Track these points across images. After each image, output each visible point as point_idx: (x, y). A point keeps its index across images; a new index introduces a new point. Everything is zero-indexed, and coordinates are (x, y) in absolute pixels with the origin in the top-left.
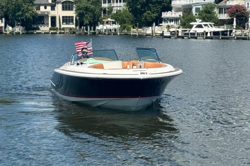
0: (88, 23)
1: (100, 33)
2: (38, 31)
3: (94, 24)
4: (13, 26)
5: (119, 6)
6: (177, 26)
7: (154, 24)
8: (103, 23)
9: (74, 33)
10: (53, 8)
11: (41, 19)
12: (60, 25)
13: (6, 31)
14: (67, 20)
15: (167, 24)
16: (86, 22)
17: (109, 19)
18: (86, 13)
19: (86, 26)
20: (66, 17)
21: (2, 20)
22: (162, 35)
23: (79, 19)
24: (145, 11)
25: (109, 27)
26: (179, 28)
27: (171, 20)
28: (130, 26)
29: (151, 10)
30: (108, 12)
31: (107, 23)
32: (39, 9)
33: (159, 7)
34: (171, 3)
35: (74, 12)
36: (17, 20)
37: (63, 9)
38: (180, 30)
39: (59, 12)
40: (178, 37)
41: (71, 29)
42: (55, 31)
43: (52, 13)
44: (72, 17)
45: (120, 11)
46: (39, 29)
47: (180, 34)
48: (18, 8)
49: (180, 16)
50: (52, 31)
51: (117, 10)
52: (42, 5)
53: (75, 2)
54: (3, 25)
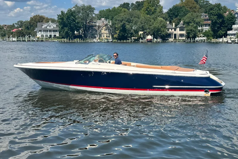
1: (197, 41)
2: (168, 41)
3: (194, 37)
4: (157, 39)
5: (206, 28)
6: (235, 38)
7: (223, 37)
8: (198, 37)
9: (185, 41)
10: (175, 30)
11: (169, 35)
12: (178, 38)
13: (154, 41)
14: (181, 35)
15: (230, 37)
16: (191, 36)
17: (202, 35)
18: (191, 32)
19: (190, 38)
20: (181, 34)
21: (152, 36)
22: (227, 42)
23: (188, 35)
24: (219, 31)
25: (201, 38)
26: (236, 39)
28: (211, 38)
29: (222, 30)
30: (201, 31)
31: (200, 36)
32: (169, 31)
33: (226, 28)
34: (232, 26)
35: (185, 31)
36: (158, 36)
37: (180, 31)
38: (236, 40)
39: (178, 32)
40: (235, 43)
41: (183, 40)
42: (176, 41)
43: (175, 32)
44: (184, 34)
45: (207, 31)
47: (236, 42)
48: (159, 30)
49: (236, 32)
50: (174, 41)
51: (205, 30)
52: (170, 28)
53: (186, 27)
54: (152, 38)
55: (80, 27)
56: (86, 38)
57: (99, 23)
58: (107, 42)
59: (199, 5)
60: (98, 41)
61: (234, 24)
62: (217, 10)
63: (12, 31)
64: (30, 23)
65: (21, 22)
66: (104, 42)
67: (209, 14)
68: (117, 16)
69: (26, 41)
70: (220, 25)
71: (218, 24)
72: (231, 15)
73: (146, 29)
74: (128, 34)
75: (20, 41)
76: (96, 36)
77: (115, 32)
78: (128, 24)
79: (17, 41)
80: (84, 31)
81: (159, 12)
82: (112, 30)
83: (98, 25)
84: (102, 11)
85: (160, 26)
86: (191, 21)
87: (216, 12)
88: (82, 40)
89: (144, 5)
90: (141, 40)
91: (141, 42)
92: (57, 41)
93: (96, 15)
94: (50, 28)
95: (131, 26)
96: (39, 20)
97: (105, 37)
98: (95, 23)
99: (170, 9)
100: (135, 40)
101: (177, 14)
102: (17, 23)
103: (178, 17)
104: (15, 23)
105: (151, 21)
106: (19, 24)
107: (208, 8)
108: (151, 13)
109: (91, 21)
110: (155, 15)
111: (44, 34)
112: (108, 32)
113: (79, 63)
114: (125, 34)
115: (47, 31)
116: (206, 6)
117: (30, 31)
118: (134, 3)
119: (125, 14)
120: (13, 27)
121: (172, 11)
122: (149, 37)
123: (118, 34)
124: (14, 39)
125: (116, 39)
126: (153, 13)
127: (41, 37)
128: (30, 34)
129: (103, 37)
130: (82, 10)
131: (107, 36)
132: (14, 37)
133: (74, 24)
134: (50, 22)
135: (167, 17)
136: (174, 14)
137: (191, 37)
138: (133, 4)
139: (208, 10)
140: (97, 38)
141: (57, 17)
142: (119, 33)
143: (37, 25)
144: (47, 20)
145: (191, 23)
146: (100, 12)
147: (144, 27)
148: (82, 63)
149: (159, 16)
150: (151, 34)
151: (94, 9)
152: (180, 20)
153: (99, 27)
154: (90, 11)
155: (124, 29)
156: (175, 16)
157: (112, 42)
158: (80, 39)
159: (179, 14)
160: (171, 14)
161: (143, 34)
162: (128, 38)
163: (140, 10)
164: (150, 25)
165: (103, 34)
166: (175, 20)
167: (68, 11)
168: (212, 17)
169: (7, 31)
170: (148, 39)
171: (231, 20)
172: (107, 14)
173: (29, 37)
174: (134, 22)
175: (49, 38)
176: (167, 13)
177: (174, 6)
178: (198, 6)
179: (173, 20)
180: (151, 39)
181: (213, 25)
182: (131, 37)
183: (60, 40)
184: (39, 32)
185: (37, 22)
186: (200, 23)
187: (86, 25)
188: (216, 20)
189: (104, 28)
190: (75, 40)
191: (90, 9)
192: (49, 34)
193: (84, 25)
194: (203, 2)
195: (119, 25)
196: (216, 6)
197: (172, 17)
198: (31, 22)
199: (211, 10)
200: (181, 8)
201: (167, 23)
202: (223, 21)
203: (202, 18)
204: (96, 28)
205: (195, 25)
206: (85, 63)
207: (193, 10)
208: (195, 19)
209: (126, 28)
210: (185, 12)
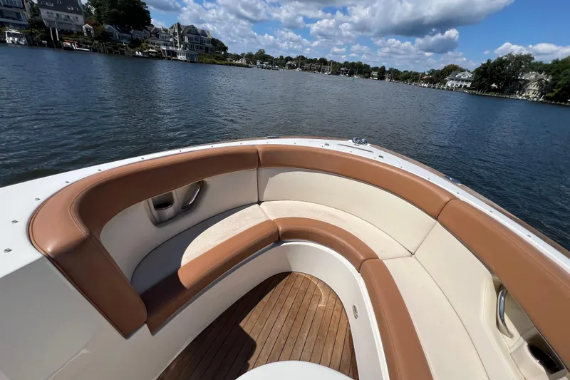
60: (524, 98)
63: (423, 78)
76: (518, 91)
77: (549, 91)
83: (524, 79)
92: (465, 91)
94: (464, 78)
97: (531, 94)
102: (429, 70)
112: (538, 89)
115: (459, 80)
120: (424, 74)
123: (556, 94)
124: (425, 85)
128: (439, 81)
129: (526, 93)
133: (498, 75)
134: (467, 72)
140: (517, 95)
142: (558, 92)
143: (450, 74)
144: (462, 70)
153: (527, 82)
157: (541, 101)
158: (496, 93)
162: (568, 100)
165: (529, 90)
167: (498, 59)
175: (458, 87)
183: (470, 91)
184: (450, 80)
185: (450, 71)
189: (535, 83)
190: (490, 93)
192: (460, 83)
198: (443, 71)
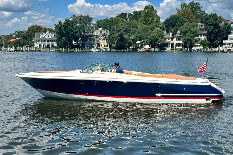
0: (188, 45)
1: (194, 51)
2: (165, 50)
3: (191, 46)
4: (154, 48)
5: (203, 38)
6: (230, 47)
7: (219, 46)
8: (195, 46)
9: (182, 51)
10: (172, 39)
11: (167, 45)
12: (175, 47)
13: (151, 50)
14: (178, 45)
15: (226, 46)
17: (198, 44)
18: (188, 42)
20: (178, 43)
21: (149, 45)
22: (223, 51)
23: (184, 44)
24: (215, 40)
25: (198, 48)
26: (231, 48)
27: (228, 44)
28: (208, 47)
29: (218, 40)
30: (198, 41)
31: (197, 46)
32: (166, 40)
33: (222, 38)
34: (227, 36)
35: (182, 41)
36: (156, 45)
37: (177, 40)
38: (232, 49)
39: (175, 41)
40: (231, 52)
41: (180, 49)
42: (173, 50)
43: (172, 42)
44: (181, 43)
45: (203, 40)
46: (166, 49)
47: (232, 51)
48: (156, 39)
49: (232, 42)
51: (202, 40)
52: (167, 38)
53: (182, 37)
54: (150, 48)
55: (78, 37)
56: (84, 47)
57: (97, 33)
58: (105, 52)
59: (196, 15)
60: (96, 50)
61: (230, 33)
62: (213, 20)
63: (9, 41)
64: (27, 33)
65: (19, 32)
66: (102, 52)
67: (205, 24)
68: (115, 25)
69: (24, 51)
70: (216, 35)
71: (215, 34)
72: (227, 25)
73: (143, 39)
74: (126, 44)
75: (18, 51)
76: (94, 45)
77: (113, 42)
78: (125, 34)
79: (15, 51)
80: (82, 40)
81: (157, 22)
82: (110, 40)
83: (96, 34)
84: (100, 21)
85: (157, 35)
86: (187, 31)
87: (212, 22)
88: (80, 49)
89: (141, 15)
90: (138, 50)
91: (139, 51)
92: (54, 50)
93: (93, 25)
94: (48, 38)
95: (129, 36)
96: (37, 30)
97: (103, 46)
98: (93, 32)
99: (167, 19)
100: (133, 49)
101: (173, 24)
102: (14, 33)
103: (175, 27)
104: (13, 34)
105: (148, 31)
106: (17, 34)
107: (204, 18)
108: (149, 23)
109: (89, 30)
110: (152, 25)
111: (42, 44)
112: (106, 41)
113: (82, 72)
114: (122, 44)
115: (45, 41)
116: (202, 16)
117: (27, 41)
118: (132, 13)
119: (123, 24)
120: (10, 37)
121: (169, 21)
122: (147, 47)
123: (116, 44)
124: (11, 49)
125: (114, 48)
126: (150, 23)
127: (38, 46)
128: (27, 44)
129: (101, 46)
130: (80, 20)
131: (105, 46)
132: (11, 47)
133: (72, 34)
134: (48, 32)
135: (165, 27)
136: (171, 24)
137: (188, 46)
138: (130, 14)
139: (204, 20)
140: (95, 48)
141: (55, 27)
142: (117, 42)
143: (34, 35)
144: (45, 30)
145: (188, 33)
146: (98, 22)
147: (141, 36)
148: (85, 72)
149: (156, 26)
150: (149, 43)
151: (91, 19)
152: (177, 30)
153: (97, 36)
154: (88, 21)
155: (121, 39)
156: (172, 26)
157: (110, 51)
158: (78, 49)
159: (176, 24)
160: (169, 24)
161: (140, 43)
162: (126, 48)
163: (137, 20)
164: (148, 35)
165: (101, 44)
166: (172, 29)
167: (66, 21)
168: (208, 26)
169: (4, 41)
170: (145, 49)
171: (227, 30)
172: (105, 24)
173: (27, 47)
174: (132, 31)
175: (46, 47)
176: (165, 23)
177: (171, 16)
178: (194, 16)
179: (170, 30)
180: (148, 49)
181: (209, 35)
182: (129, 47)
183: (58, 50)
184: (37, 41)
185: (34, 32)
186: (196, 33)
187: (84, 35)
188: (212, 30)
189: (102, 37)
190: (73, 49)
191: (88, 19)
192: (46, 44)
193: (82, 34)
194: (200, 12)
195: (117, 35)
196: (212, 17)
197: (169, 26)
198: (29, 32)
199: (207, 20)
200: (178, 18)
201: (164, 33)
202: (219, 31)
203: (199, 28)
204: (94, 38)
205: (192, 35)
206: (89, 72)
207: (189, 20)
208: (191, 29)
209: (124, 38)
210: (182, 22)
